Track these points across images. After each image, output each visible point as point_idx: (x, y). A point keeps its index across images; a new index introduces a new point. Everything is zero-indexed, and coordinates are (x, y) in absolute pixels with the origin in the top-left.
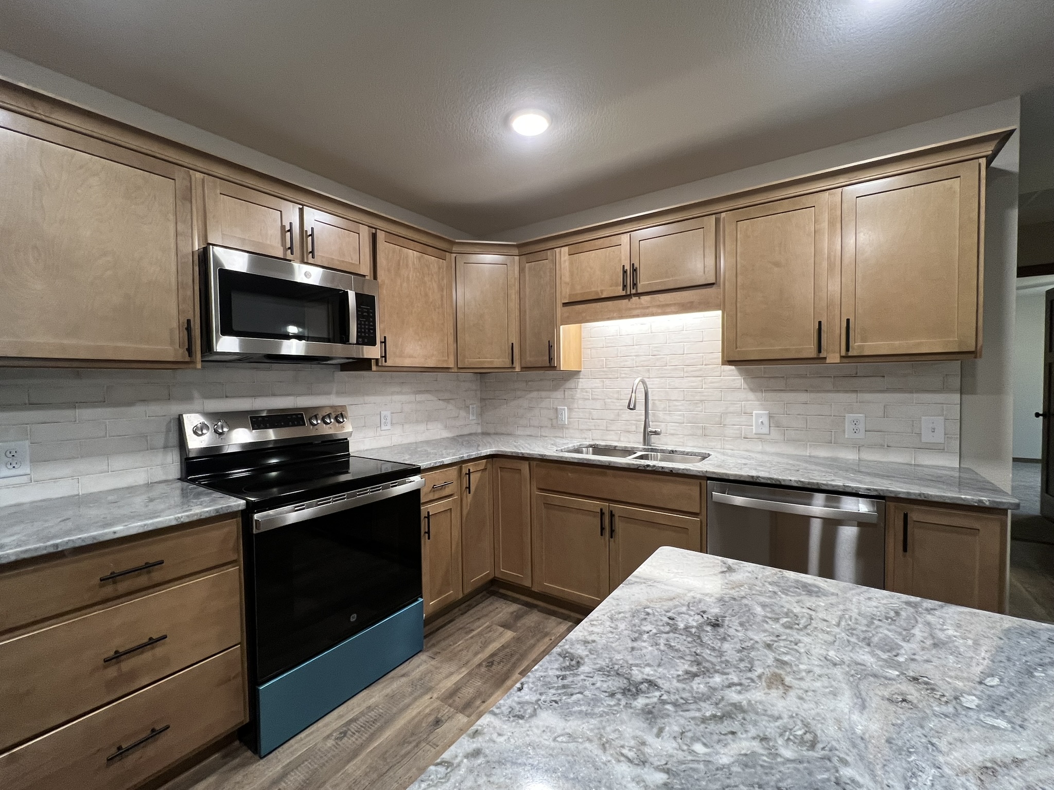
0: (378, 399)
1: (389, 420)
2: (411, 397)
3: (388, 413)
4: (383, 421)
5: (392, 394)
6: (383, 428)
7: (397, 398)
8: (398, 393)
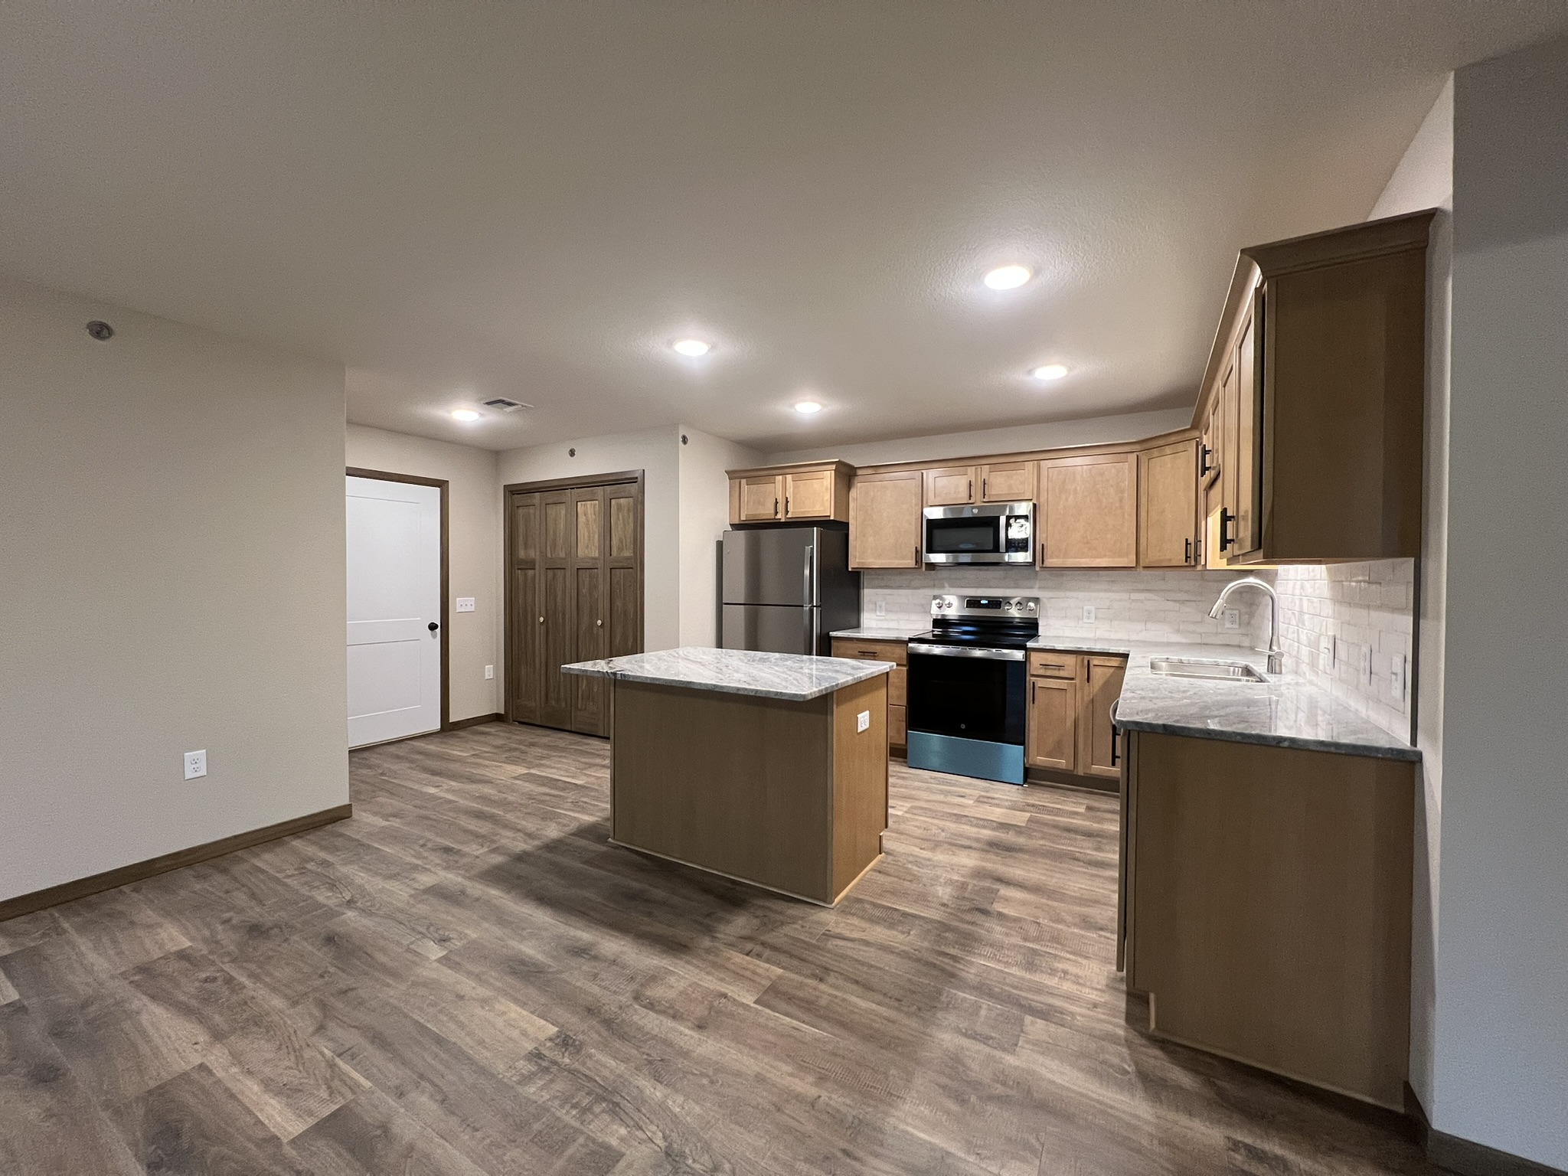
0: (1081, 595)
1: (1093, 615)
2: (1125, 596)
3: (1093, 608)
4: (1085, 614)
5: (1099, 591)
6: (1085, 620)
7: (1102, 595)
8: (1106, 591)
